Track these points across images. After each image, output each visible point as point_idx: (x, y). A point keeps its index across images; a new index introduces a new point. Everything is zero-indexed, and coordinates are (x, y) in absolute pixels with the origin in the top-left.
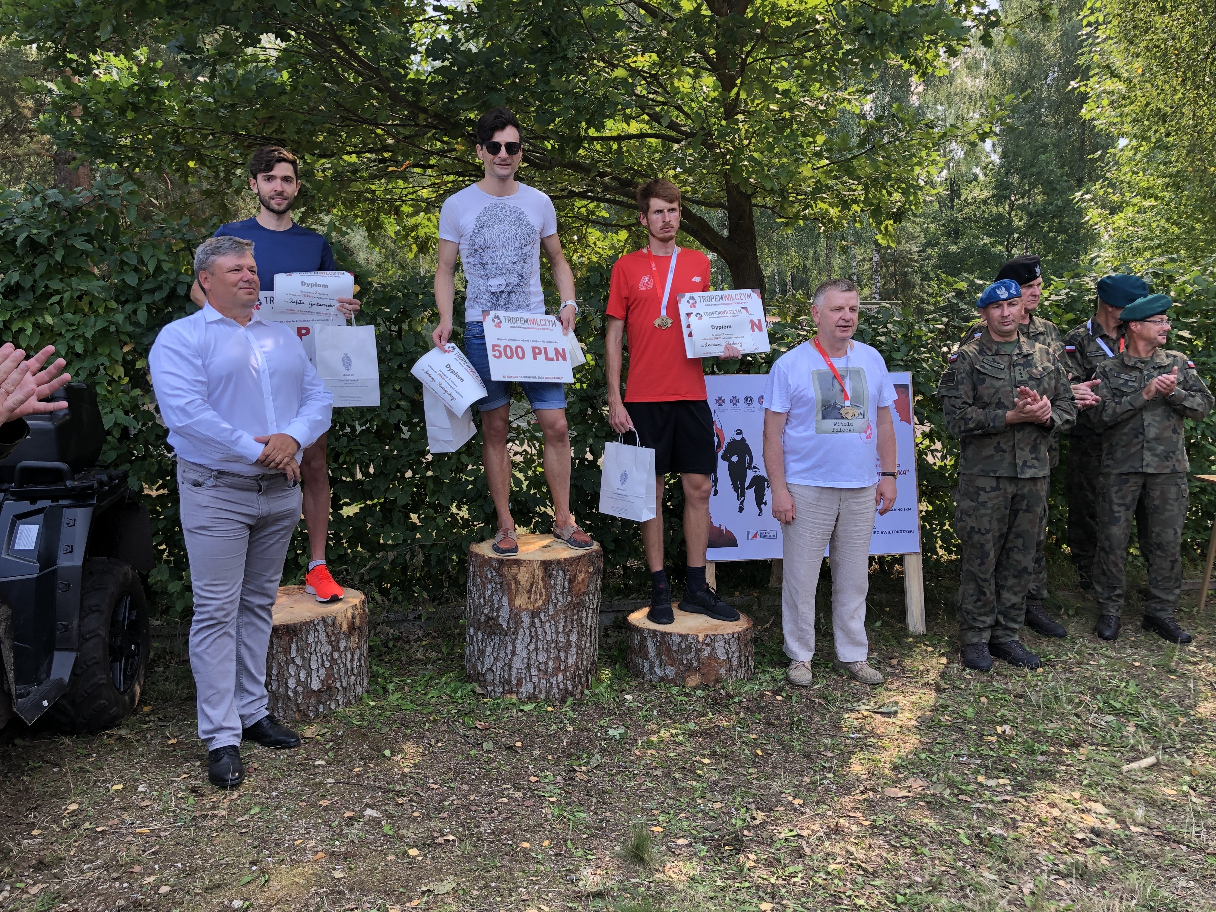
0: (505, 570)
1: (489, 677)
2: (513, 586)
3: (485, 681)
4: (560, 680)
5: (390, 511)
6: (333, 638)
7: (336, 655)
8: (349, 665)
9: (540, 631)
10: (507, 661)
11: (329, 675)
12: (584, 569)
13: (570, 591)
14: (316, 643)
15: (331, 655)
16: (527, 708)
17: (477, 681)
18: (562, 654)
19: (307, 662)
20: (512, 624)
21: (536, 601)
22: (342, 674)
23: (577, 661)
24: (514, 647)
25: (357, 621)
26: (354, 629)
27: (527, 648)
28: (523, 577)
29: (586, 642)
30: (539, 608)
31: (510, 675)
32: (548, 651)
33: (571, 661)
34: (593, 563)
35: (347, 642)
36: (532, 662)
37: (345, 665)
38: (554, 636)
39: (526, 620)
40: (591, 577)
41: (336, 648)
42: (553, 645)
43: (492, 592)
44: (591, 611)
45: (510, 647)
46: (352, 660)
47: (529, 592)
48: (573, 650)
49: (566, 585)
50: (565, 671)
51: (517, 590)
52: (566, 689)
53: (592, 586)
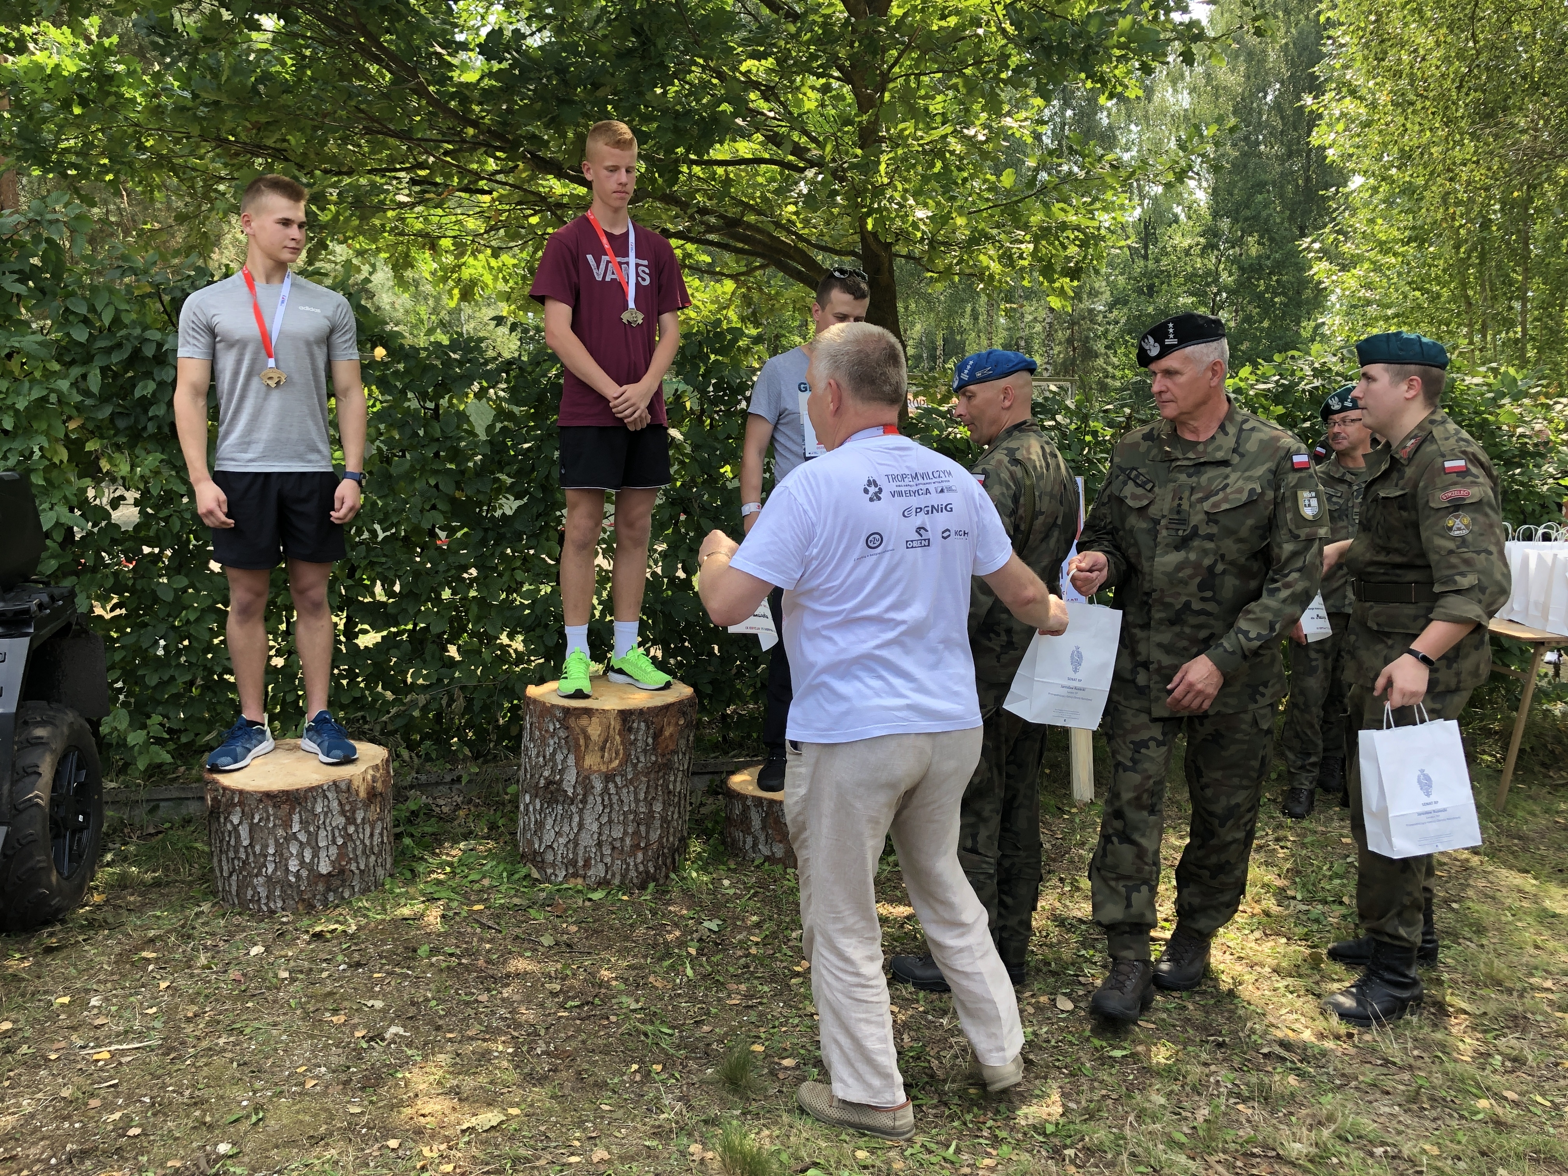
0: (572, 722)
1: (549, 857)
2: (582, 742)
3: (543, 861)
4: (639, 860)
5: (422, 642)
6: (347, 808)
7: (351, 829)
8: (367, 842)
9: (615, 799)
10: (572, 836)
11: (342, 854)
12: (673, 721)
13: (654, 749)
14: (326, 814)
15: (345, 828)
16: (597, 896)
17: (534, 862)
18: (643, 828)
19: (313, 838)
20: (580, 790)
21: (611, 761)
22: (359, 852)
23: (661, 837)
24: (581, 819)
25: (379, 785)
26: (375, 796)
27: (598, 819)
28: (595, 730)
29: (673, 814)
30: (614, 769)
31: (575, 853)
32: (625, 824)
33: (654, 836)
34: (684, 714)
35: (365, 811)
36: (604, 838)
37: (363, 842)
38: (633, 805)
39: (598, 786)
40: (681, 732)
41: (350, 820)
42: (631, 817)
43: (555, 750)
44: (680, 774)
45: (576, 819)
46: (372, 835)
47: (603, 749)
48: (657, 823)
49: (650, 741)
50: (645, 849)
51: (587, 746)
52: (647, 872)
53: (683, 742)
